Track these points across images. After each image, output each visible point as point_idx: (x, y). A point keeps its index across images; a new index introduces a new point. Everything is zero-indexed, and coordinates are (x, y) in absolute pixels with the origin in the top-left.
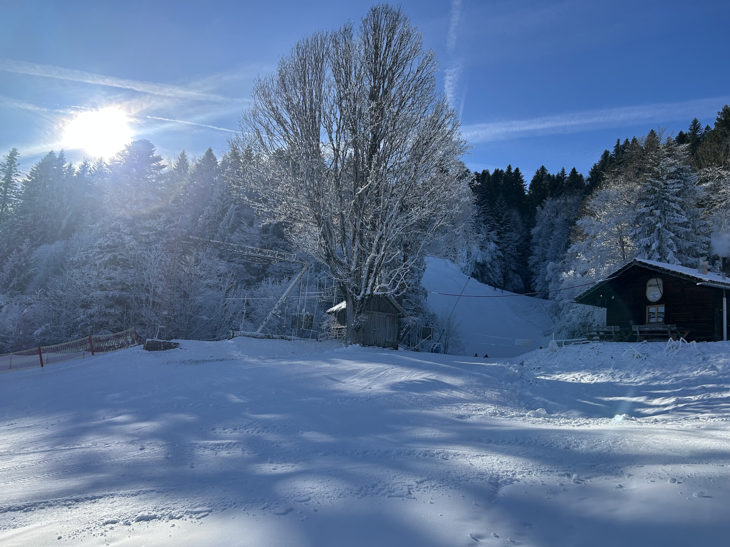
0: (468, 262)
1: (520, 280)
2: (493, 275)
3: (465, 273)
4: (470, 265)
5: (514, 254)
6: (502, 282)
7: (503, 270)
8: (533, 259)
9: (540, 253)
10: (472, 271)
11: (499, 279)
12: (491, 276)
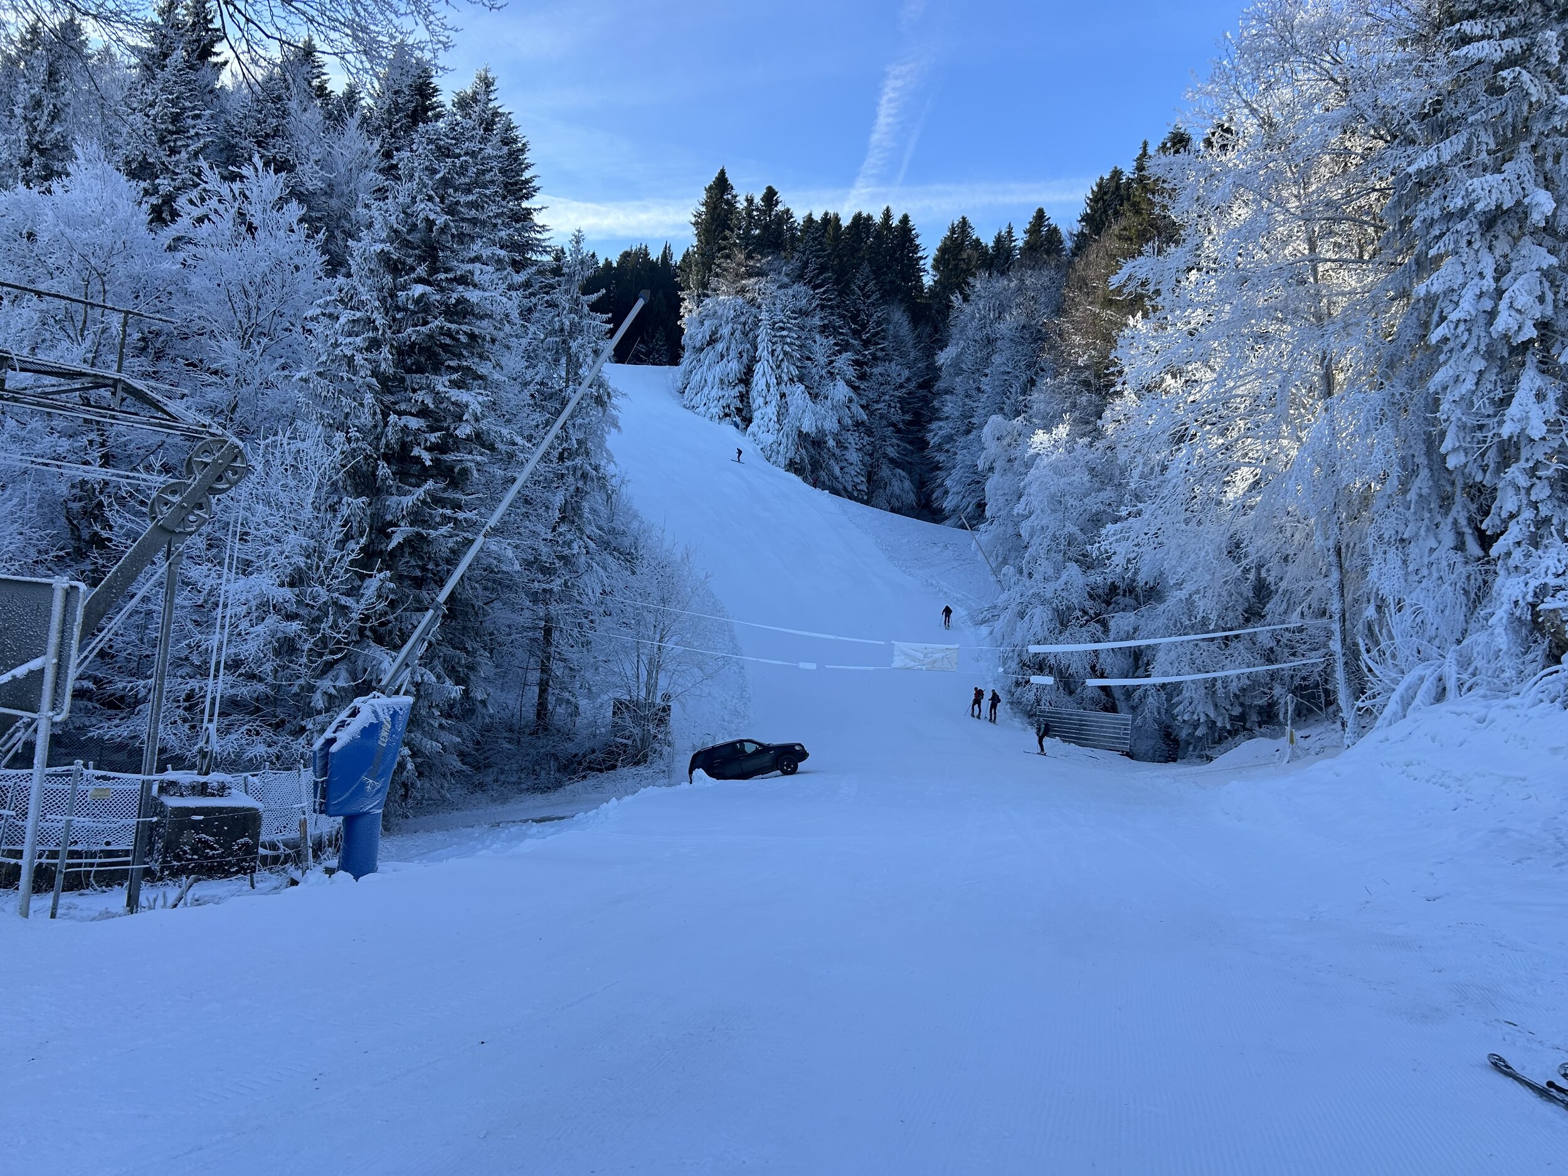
0: (779, 431)
1: (907, 484)
2: (841, 469)
3: (772, 460)
4: (784, 440)
5: (894, 419)
6: (864, 487)
7: (867, 458)
8: (940, 428)
9: (957, 414)
10: (789, 455)
11: (856, 480)
12: (837, 471)
